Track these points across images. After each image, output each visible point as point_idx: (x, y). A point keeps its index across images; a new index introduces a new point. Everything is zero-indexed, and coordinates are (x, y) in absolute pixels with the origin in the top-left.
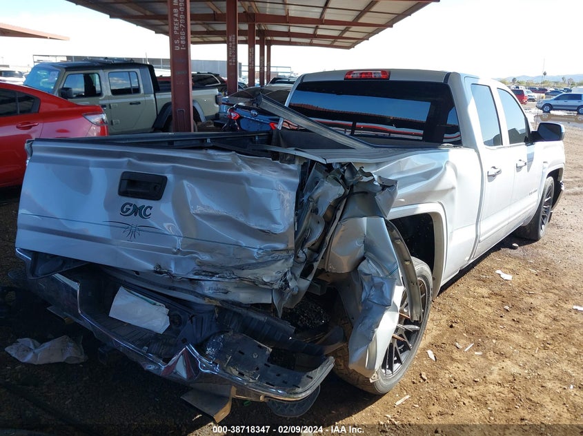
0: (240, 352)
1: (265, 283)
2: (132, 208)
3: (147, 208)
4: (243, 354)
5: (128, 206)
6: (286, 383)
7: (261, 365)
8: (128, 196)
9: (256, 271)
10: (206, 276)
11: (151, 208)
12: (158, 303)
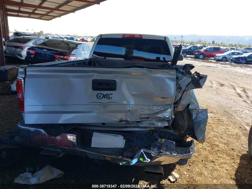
0: (167, 146)
1: (167, 118)
2: (102, 95)
3: (110, 94)
4: (168, 146)
5: (100, 95)
6: (186, 152)
7: (174, 148)
8: (99, 90)
9: (163, 114)
10: (146, 119)
11: (112, 94)
12: (118, 135)
